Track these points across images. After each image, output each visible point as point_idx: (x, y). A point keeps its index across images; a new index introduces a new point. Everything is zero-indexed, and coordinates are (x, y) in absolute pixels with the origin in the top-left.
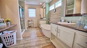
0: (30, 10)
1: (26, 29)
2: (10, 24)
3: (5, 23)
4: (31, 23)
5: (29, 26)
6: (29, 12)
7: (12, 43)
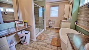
0: (52, 8)
1: (45, 29)
2: (27, 25)
3: (24, 24)
4: (51, 23)
5: (49, 27)
6: (51, 11)
7: (25, 42)
